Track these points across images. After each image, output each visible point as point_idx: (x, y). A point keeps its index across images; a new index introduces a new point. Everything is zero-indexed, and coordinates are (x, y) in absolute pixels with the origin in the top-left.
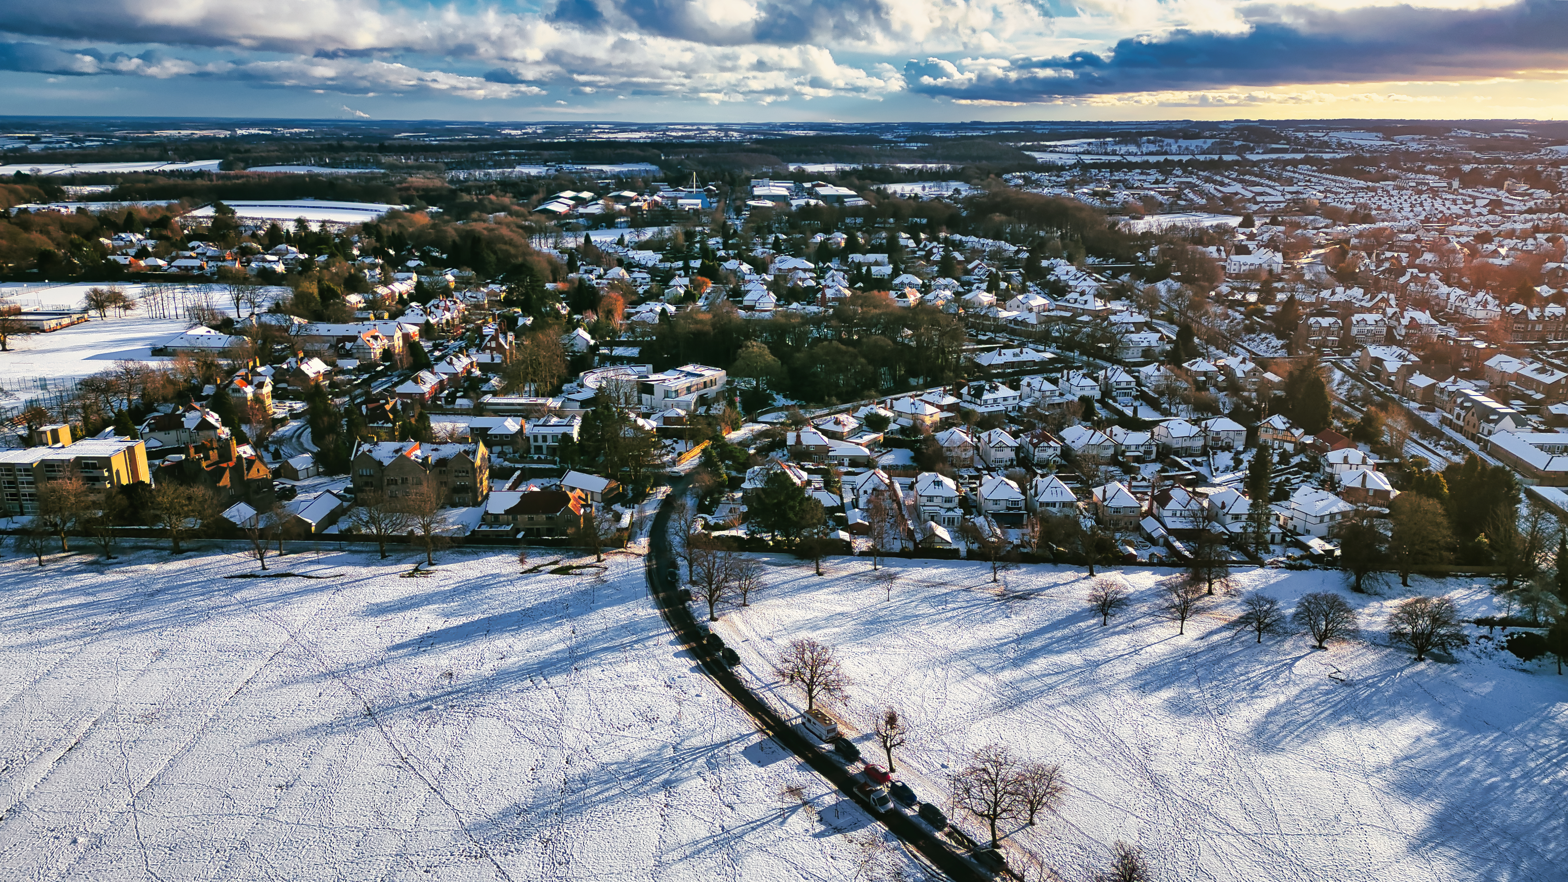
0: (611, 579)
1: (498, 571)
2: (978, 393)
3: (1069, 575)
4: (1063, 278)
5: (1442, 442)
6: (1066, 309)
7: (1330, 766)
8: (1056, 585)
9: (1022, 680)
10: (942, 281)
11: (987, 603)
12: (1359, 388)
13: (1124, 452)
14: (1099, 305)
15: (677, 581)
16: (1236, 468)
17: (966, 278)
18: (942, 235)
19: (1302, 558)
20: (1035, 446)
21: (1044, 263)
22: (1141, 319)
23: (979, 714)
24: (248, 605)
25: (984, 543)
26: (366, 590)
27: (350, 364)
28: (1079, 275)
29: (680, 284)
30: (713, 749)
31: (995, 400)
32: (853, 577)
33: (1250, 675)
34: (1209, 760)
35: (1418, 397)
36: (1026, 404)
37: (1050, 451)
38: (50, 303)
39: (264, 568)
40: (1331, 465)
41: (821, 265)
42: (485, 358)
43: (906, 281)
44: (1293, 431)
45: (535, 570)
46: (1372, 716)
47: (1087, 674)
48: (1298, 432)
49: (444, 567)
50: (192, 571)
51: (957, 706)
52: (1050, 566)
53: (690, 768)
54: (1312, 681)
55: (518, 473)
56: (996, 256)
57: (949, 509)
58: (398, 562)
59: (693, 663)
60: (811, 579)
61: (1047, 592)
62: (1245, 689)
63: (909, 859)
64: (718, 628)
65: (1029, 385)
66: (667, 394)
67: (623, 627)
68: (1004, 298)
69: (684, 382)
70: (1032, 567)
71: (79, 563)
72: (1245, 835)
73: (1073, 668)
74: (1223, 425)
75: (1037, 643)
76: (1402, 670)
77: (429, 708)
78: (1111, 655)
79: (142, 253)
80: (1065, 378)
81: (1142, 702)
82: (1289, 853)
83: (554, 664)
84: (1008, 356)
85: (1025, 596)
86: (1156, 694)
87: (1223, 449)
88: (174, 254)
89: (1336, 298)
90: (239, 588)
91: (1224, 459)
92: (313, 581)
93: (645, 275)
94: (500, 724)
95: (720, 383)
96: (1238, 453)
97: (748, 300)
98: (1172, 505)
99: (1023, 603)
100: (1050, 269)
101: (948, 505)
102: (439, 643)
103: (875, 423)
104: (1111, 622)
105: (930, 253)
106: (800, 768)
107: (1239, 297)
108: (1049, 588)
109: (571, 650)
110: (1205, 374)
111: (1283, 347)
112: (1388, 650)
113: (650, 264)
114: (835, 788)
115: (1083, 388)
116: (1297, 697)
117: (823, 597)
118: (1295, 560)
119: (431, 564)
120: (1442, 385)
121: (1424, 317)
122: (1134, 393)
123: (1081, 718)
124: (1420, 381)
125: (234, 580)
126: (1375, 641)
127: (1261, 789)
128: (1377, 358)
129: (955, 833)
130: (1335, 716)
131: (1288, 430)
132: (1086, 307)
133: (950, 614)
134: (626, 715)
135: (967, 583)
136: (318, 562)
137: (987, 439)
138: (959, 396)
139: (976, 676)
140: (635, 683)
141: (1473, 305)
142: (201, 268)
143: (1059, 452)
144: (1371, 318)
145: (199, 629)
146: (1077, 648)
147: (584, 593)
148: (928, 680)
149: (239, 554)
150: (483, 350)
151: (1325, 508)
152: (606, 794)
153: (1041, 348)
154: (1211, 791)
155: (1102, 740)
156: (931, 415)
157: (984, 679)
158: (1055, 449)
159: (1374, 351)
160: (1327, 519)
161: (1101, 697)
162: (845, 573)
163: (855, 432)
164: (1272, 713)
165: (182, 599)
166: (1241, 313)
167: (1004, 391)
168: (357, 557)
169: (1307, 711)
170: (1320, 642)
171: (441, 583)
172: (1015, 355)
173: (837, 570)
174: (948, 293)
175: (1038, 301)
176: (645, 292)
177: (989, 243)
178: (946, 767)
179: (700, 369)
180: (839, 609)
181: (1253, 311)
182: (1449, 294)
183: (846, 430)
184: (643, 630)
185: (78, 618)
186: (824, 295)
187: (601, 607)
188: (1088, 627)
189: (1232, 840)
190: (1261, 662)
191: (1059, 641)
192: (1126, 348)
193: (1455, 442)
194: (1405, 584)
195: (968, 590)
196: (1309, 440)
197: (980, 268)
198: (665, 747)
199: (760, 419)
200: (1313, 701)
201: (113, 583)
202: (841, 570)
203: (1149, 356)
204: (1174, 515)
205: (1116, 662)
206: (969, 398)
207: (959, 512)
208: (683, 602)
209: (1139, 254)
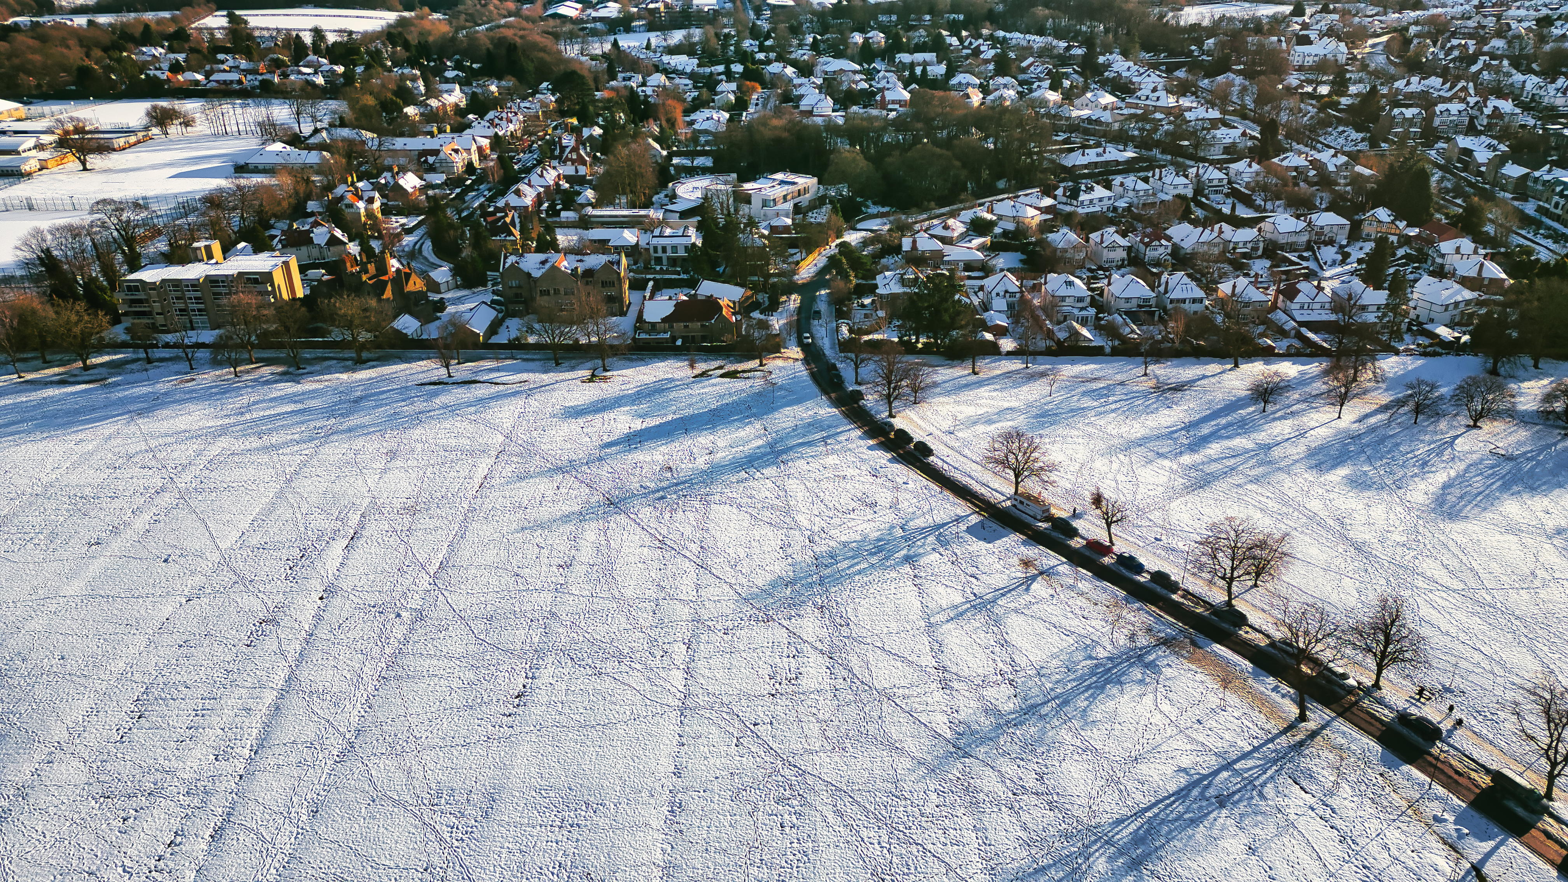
0: (780, 382)
1: (670, 376)
2: (1074, 194)
3: (1213, 368)
4: (1124, 74)
5: (1542, 231)
6: (1137, 106)
7: (1513, 529)
8: (1204, 377)
9: (1203, 463)
10: (1001, 80)
11: (1146, 395)
12: (1449, 180)
13: (1234, 249)
14: (1171, 101)
15: (843, 382)
16: (1343, 262)
17: (1021, 77)
18: (985, 32)
19: (1431, 345)
20: (1147, 245)
21: (1101, 59)
22: (1215, 114)
23: (1172, 494)
24: (452, 410)
25: (1124, 340)
26: (556, 394)
27: (438, 179)
28: (1142, 71)
29: (728, 90)
30: (938, 529)
31: (1091, 201)
32: (1008, 375)
33: (1417, 453)
34: (1401, 529)
35: (1510, 187)
36: (1122, 204)
37: (1160, 251)
38: (108, 121)
39: (450, 376)
40: (1443, 256)
41: (866, 66)
42: (569, 170)
43: (964, 81)
44: (1398, 223)
45: (704, 374)
46: (1539, 486)
47: (1262, 456)
48: (1402, 225)
49: (619, 372)
50: (382, 379)
51: (1150, 487)
52: (1193, 359)
53: (924, 544)
54: (1475, 457)
55: (651, 284)
56: (1044, 53)
57: (1082, 309)
58: (572, 369)
59: (889, 456)
60: (969, 378)
61: (1199, 383)
62: (1414, 466)
63: (1155, 618)
64: (898, 423)
65: (1122, 184)
66: (765, 203)
67: (809, 424)
68: (1069, 96)
69: (779, 192)
70: (1176, 361)
71: (272, 374)
72: (1454, 591)
73: (1247, 451)
74: (1327, 219)
75: (1206, 430)
76: (1555, 444)
77: (663, 498)
78: (1279, 439)
79: (176, 68)
80: (1157, 177)
81: (1322, 479)
82: (1499, 605)
83: (759, 458)
84: (1092, 156)
85: (1179, 388)
86: (1333, 472)
87: (1326, 243)
88: (208, 67)
89: (1412, 88)
90: (436, 394)
91: (1328, 253)
92: (501, 387)
93: (687, 81)
94: (735, 510)
95: (813, 191)
96: (1342, 247)
97: (804, 105)
98: (1300, 298)
99: (1179, 394)
100: (1107, 66)
101: (1080, 305)
102: (646, 441)
103: (978, 227)
104: (1270, 408)
105: (977, 52)
106: (1024, 543)
107: (1309, 89)
108: (1199, 379)
109: (771, 445)
110: (1296, 169)
111: (1363, 140)
112: (1538, 427)
113: (688, 70)
114: (1064, 560)
115: (1176, 187)
116: (1466, 470)
117: (986, 394)
118: (1425, 347)
119: (606, 370)
120: (1537, 174)
121: (1506, 106)
122: (1226, 191)
123: (1269, 494)
124: (1513, 171)
125: (427, 387)
126: (1524, 419)
127: (1457, 551)
128: (1465, 149)
129: (1187, 594)
130: (1506, 487)
131: (1393, 222)
132: (1159, 104)
133: (1113, 406)
134: (845, 501)
135: (1119, 377)
136: (498, 370)
137: (1098, 240)
138: (1055, 197)
139: (1159, 461)
140: (842, 473)
141: (1552, 92)
142: (240, 82)
143: (1169, 251)
144: (1455, 107)
145: (417, 432)
146: (1245, 433)
147: (759, 394)
148: (1115, 466)
149: (421, 363)
150: (565, 162)
151: (1450, 297)
152: (858, 567)
153: (1121, 148)
154: (1412, 554)
155: (1296, 513)
156: (1033, 217)
157: (1167, 463)
158: (1166, 247)
159: (1463, 142)
160: (1451, 307)
161: (1282, 476)
162: (998, 372)
163: (963, 237)
164: (1446, 487)
165: (386, 405)
166: (1313, 106)
167: (1100, 192)
168: (531, 365)
169: (1478, 483)
170: (1475, 421)
171: (623, 387)
172: (1098, 155)
173: (990, 369)
174: (1012, 93)
175: (1108, 99)
176: (694, 99)
177: (1038, 41)
178: (1160, 540)
179: (791, 177)
180: (1006, 405)
181: (1325, 103)
182: (1524, 82)
183: (956, 234)
184: (829, 427)
185: (297, 423)
186: (883, 97)
187: (782, 407)
188: (1249, 414)
189: (1444, 595)
190: (1422, 441)
191: (1225, 427)
192: (1211, 145)
193: (1555, 230)
194: (1536, 366)
195: (1122, 383)
196: (1413, 232)
197: (1036, 68)
198: (892, 527)
199: (859, 226)
200: (1481, 474)
201: (314, 391)
202: (994, 368)
203: (1233, 153)
204: (1302, 308)
205: (1286, 444)
206: (1064, 199)
207: (1092, 311)
208: (857, 402)
209: (1193, 48)
